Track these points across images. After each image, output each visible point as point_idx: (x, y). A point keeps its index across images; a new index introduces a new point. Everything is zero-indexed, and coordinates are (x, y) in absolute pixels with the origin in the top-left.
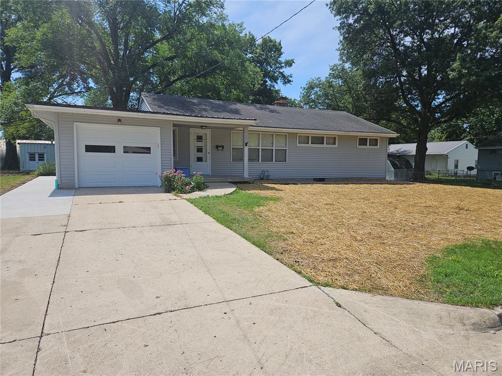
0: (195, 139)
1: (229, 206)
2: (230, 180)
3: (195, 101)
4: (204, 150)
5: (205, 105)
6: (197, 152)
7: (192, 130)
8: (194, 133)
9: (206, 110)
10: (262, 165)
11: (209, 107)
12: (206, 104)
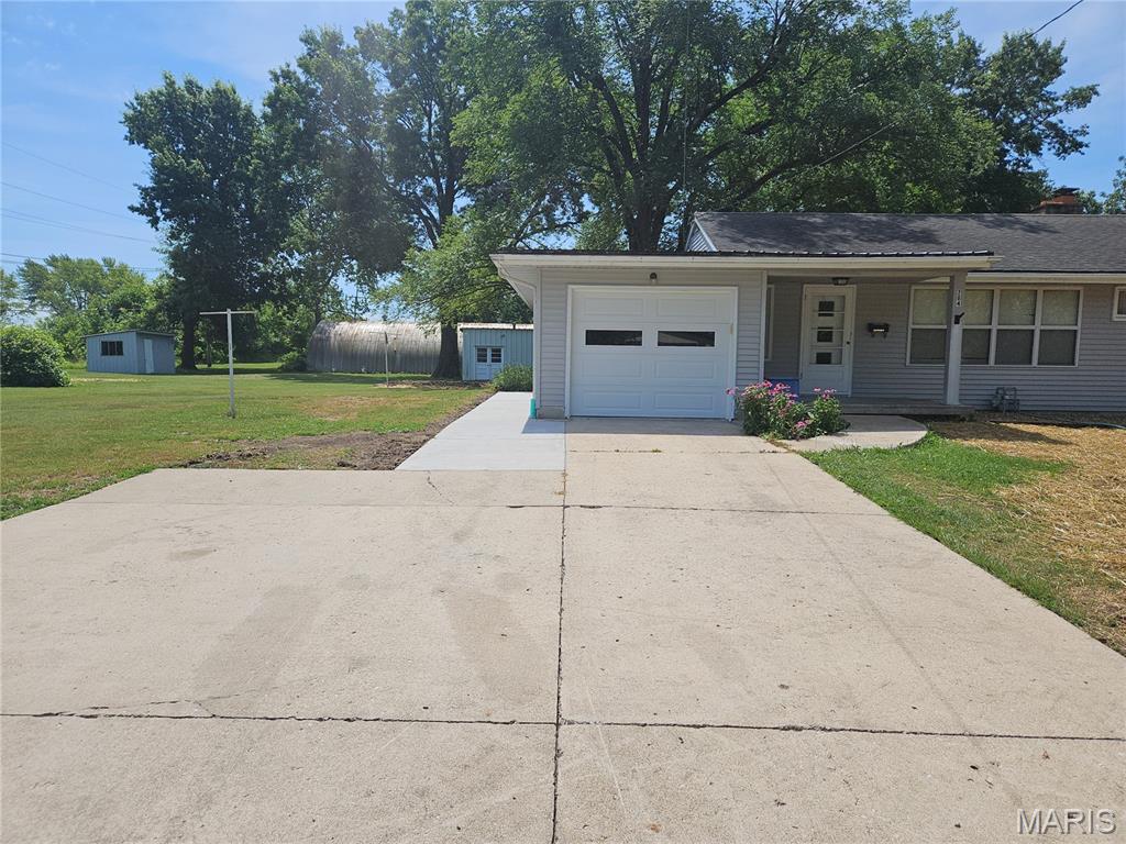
0: (814, 311)
1: (917, 479)
2: (904, 411)
3: (818, 219)
4: (835, 337)
5: (841, 227)
6: (819, 340)
7: (808, 289)
8: (812, 295)
9: (844, 240)
10: (996, 372)
11: (853, 230)
12: (842, 224)
